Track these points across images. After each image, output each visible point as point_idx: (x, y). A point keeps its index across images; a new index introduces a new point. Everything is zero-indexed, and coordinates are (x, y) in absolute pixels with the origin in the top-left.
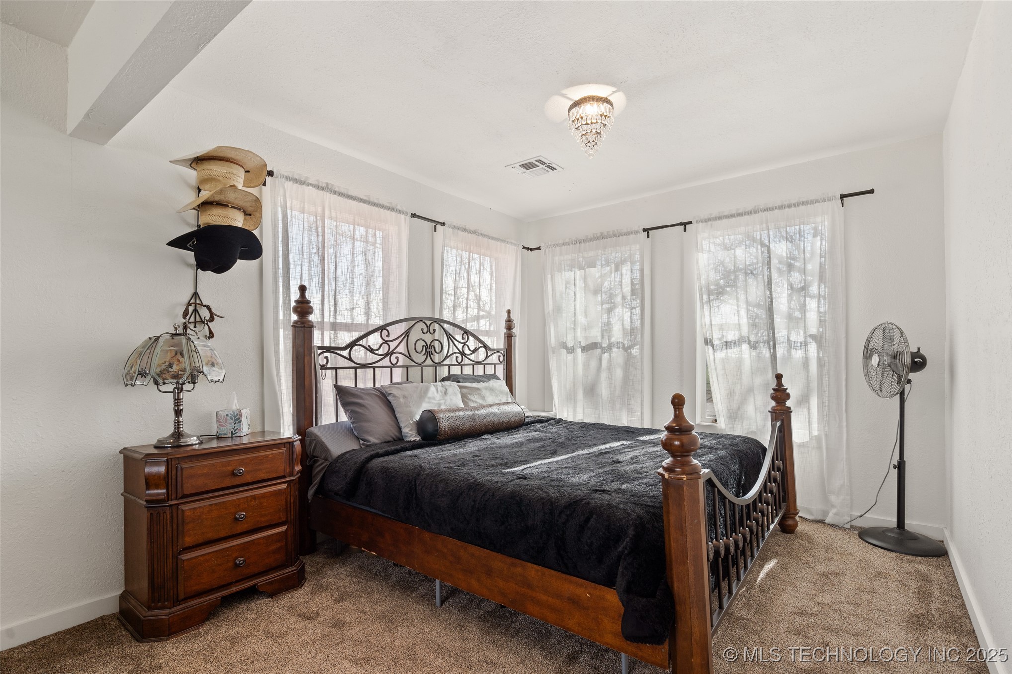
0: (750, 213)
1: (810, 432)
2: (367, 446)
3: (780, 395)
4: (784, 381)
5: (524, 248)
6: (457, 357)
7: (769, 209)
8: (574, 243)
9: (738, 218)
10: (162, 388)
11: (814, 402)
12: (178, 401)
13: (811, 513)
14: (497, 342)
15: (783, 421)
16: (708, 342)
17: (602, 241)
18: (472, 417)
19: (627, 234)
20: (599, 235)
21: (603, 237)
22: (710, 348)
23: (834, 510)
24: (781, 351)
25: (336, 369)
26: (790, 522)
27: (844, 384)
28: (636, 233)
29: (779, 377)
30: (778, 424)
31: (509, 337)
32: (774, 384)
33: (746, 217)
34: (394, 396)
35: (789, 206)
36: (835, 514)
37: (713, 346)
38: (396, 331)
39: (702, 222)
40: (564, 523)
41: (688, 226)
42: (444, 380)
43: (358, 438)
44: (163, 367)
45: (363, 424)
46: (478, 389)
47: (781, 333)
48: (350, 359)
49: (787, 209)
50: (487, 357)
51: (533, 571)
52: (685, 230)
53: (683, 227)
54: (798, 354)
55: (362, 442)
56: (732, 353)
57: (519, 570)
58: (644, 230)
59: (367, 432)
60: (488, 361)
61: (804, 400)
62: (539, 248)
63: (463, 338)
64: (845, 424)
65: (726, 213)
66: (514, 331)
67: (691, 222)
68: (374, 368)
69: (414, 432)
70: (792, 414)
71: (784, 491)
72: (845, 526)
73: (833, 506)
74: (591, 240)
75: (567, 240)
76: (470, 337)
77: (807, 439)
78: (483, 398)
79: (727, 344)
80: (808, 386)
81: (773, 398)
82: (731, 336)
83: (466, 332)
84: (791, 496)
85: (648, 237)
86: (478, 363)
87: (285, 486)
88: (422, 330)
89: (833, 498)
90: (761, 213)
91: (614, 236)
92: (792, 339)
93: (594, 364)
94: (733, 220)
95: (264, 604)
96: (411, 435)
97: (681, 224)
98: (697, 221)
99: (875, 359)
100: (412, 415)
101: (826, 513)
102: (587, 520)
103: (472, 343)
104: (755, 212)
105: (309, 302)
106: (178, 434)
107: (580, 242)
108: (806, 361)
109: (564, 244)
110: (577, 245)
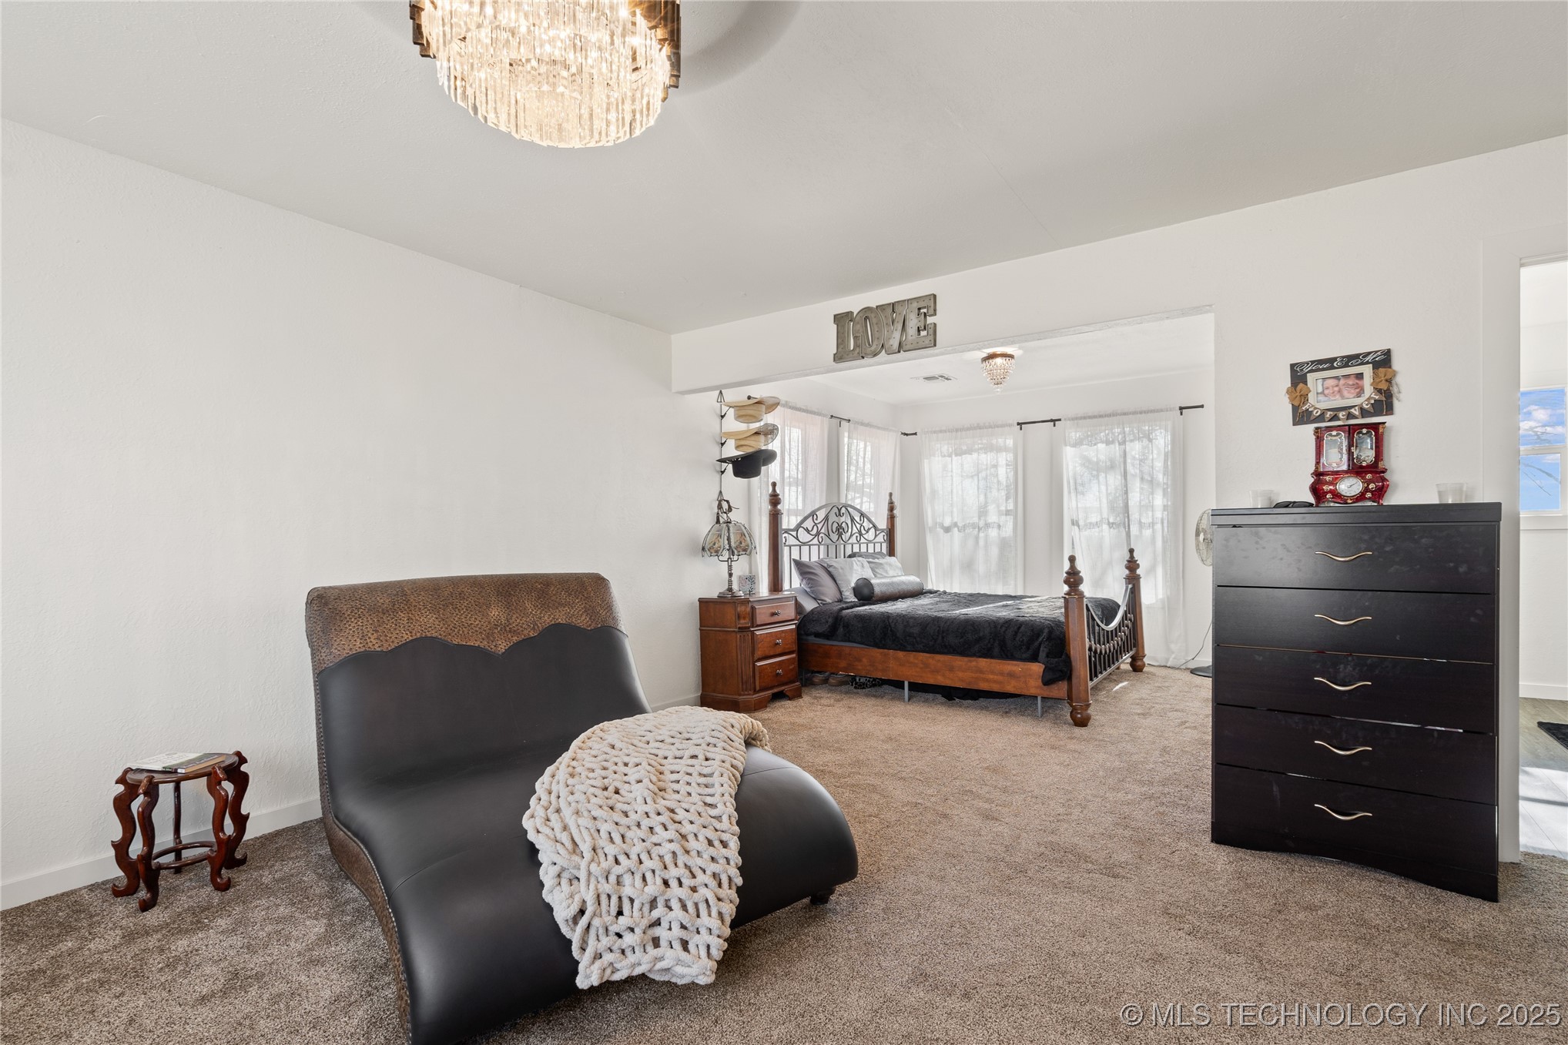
0: (1109, 415)
1: (1156, 595)
2: (824, 604)
3: (1132, 565)
4: (1135, 554)
5: (902, 433)
6: (857, 537)
7: (1125, 414)
8: (951, 431)
9: (1100, 419)
10: (721, 558)
11: (1160, 571)
12: (730, 567)
13: (1157, 661)
14: (883, 524)
15: (1134, 585)
16: (1074, 523)
17: (978, 431)
18: (892, 584)
19: (1002, 426)
20: (976, 425)
21: (979, 427)
22: (1076, 527)
23: (1173, 656)
24: (1134, 530)
25: (790, 546)
26: (1139, 663)
27: (1181, 555)
28: (1010, 425)
29: (1131, 551)
30: (1130, 586)
31: (892, 518)
32: (1127, 556)
33: (1106, 419)
34: (835, 568)
35: (1141, 413)
36: (1174, 658)
37: (1079, 526)
38: (821, 515)
39: (1069, 420)
40: (1004, 632)
41: (1057, 422)
42: (850, 556)
43: (815, 599)
44: (737, 544)
45: (820, 588)
46: (881, 564)
47: (1134, 515)
48: (797, 538)
49: (1139, 415)
50: (876, 536)
51: (983, 663)
52: (1054, 425)
53: (1052, 423)
54: (1148, 533)
55: (819, 602)
56: (1095, 531)
57: (974, 663)
58: (1018, 424)
59: (823, 594)
60: (877, 540)
61: (1152, 569)
62: (915, 434)
63: (860, 520)
64: (1181, 588)
65: (1090, 414)
66: (895, 512)
67: (1060, 420)
68: (810, 546)
69: (852, 595)
70: (1141, 580)
71: (1134, 639)
72: (1182, 667)
73: (1173, 653)
74: (968, 429)
75: (944, 428)
76: (865, 519)
77: (1154, 601)
78: (886, 572)
79: (1092, 525)
80: (1155, 559)
81: (1127, 568)
82: (1094, 518)
83: (862, 515)
84: (1140, 642)
85: (1021, 429)
86: (870, 542)
87: (794, 627)
88: (836, 513)
89: (1173, 646)
90: (1118, 417)
91: (990, 427)
92: (1143, 521)
93: (971, 542)
94: (1095, 420)
95: (787, 703)
96: (851, 598)
97: (1052, 421)
98: (1065, 419)
99: (1202, 537)
100: (849, 582)
101: (1167, 660)
102: (1019, 628)
103: (866, 524)
104: (1114, 415)
105: (778, 495)
106: (730, 590)
107: (957, 430)
108: (1153, 538)
109: (941, 431)
110: (954, 433)
